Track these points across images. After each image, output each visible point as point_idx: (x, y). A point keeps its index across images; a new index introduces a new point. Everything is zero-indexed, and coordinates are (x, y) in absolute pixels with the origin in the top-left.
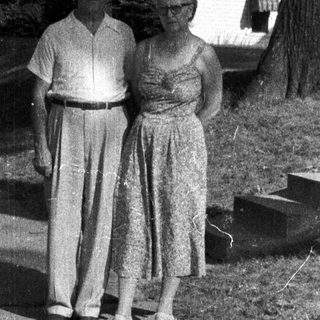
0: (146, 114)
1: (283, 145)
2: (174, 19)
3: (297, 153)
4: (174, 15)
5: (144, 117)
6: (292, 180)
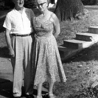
5: (37, 38)
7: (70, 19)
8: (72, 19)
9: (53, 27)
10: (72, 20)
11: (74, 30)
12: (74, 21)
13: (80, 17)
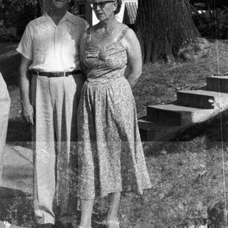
0: (89, 79)
1: (144, 90)
2: (101, 12)
3: (152, 95)
4: (102, 8)
5: (88, 82)
6: (150, 110)
7: (166, 60)
8: (170, 58)
9: (126, 59)
10: (169, 61)
11: (174, 83)
12: (175, 63)
13: (188, 56)
